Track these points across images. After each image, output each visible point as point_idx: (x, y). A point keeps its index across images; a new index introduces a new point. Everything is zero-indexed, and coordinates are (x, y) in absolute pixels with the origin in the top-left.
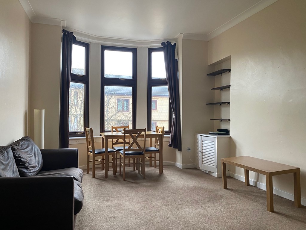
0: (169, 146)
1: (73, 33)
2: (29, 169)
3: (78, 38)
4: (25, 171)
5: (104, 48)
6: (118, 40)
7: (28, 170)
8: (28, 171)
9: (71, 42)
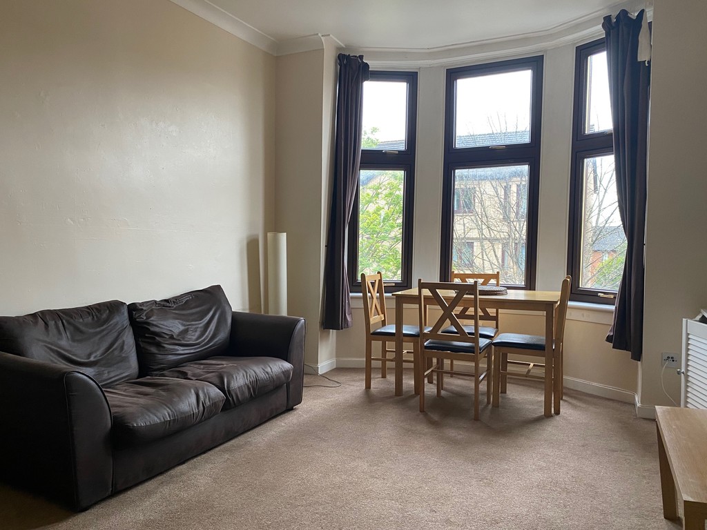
0: (609, 339)
1: (361, 57)
2: (164, 347)
3: (374, 65)
4: (153, 350)
5: (454, 74)
6: (482, 47)
7: (162, 349)
8: (160, 351)
9: (358, 77)
